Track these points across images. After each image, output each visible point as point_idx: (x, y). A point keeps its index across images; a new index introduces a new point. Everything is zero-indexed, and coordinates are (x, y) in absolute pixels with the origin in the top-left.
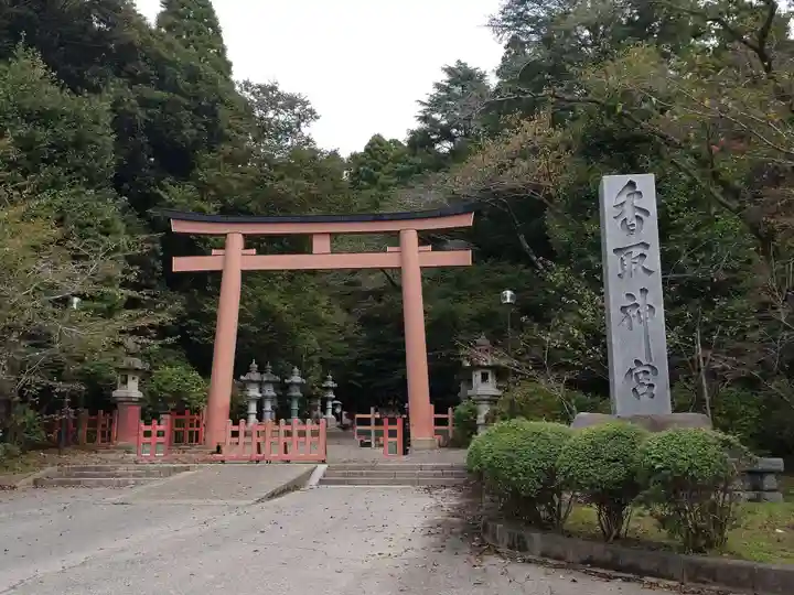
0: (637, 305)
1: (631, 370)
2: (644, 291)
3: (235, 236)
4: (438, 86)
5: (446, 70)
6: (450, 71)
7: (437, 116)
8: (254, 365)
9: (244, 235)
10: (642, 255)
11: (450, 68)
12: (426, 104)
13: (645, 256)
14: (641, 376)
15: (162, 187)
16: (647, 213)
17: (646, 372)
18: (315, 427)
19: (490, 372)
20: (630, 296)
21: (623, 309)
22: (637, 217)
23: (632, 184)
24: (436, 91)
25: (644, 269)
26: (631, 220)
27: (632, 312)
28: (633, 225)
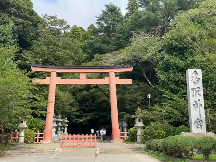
0: (197, 104)
1: (196, 121)
2: (199, 100)
3: (54, 72)
4: (103, 12)
5: (106, 6)
6: (107, 6)
7: (103, 22)
9: (57, 72)
11: (108, 5)
12: (98, 18)
13: (199, 91)
14: (198, 123)
16: (199, 79)
17: (200, 122)
18: (93, 136)
19: (141, 119)
20: (195, 101)
21: (194, 105)
22: (197, 80)
23: (195, 71)
24: (102, 13)
25: (199, 94)
26: (195, 81)
27: (196, 106)
28: (196, 82)
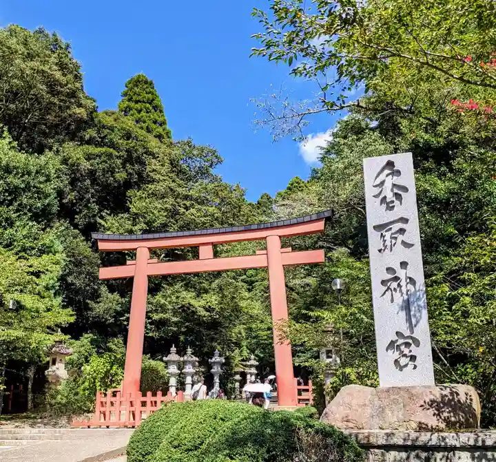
0: (397, 278)
1: (392, 342)
2: (404, 265)
3: (142, 249)
8: (173, 349)
9: (149, 248)
10: (402, 231)
12: (324, 149)
13: (405, 231)
14: (403, 348)
15: (102, 217)
16: (405, 189)
17: (407, 345)
19: (334, 350)
20: (389, 270)
21: (383, 282)
22: (396, 194)
23: (390, 164)
25: (404, 243)
26: (390, 197)
27: (394, 285)
28: (393, 202)
